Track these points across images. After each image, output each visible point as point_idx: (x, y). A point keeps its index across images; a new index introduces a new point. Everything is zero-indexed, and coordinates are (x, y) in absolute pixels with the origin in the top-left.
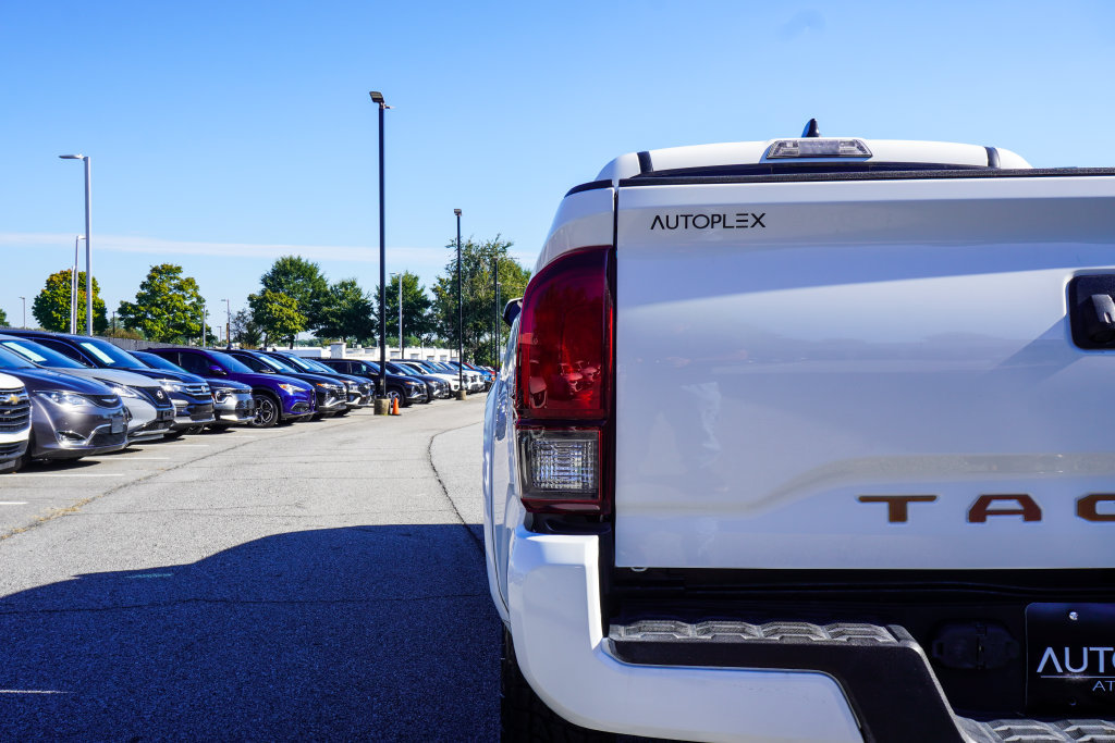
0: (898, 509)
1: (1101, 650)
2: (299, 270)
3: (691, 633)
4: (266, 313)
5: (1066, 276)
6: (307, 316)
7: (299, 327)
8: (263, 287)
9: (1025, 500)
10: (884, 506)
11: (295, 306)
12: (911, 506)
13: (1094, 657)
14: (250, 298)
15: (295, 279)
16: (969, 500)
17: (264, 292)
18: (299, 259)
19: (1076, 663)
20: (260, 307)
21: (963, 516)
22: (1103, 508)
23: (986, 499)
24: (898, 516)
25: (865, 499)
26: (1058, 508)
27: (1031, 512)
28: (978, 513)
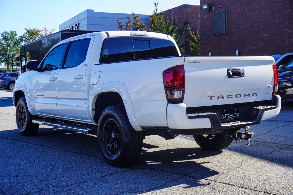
0: (211, 98)
1: (227, 115)
3: (197, 114)
5: (227, 69)
9: (222, 96)
10: (210, 98)
12: (212, 97)
13: (226, 115)
16: (218, 97)
19: (225, 117)
21: (217, 98)
22: (229, 97)
23: (219, 96)
24: (211, 99)
25: (208, 97)
26: (225, 97)
27: (223, 98)
28: (218, 98)
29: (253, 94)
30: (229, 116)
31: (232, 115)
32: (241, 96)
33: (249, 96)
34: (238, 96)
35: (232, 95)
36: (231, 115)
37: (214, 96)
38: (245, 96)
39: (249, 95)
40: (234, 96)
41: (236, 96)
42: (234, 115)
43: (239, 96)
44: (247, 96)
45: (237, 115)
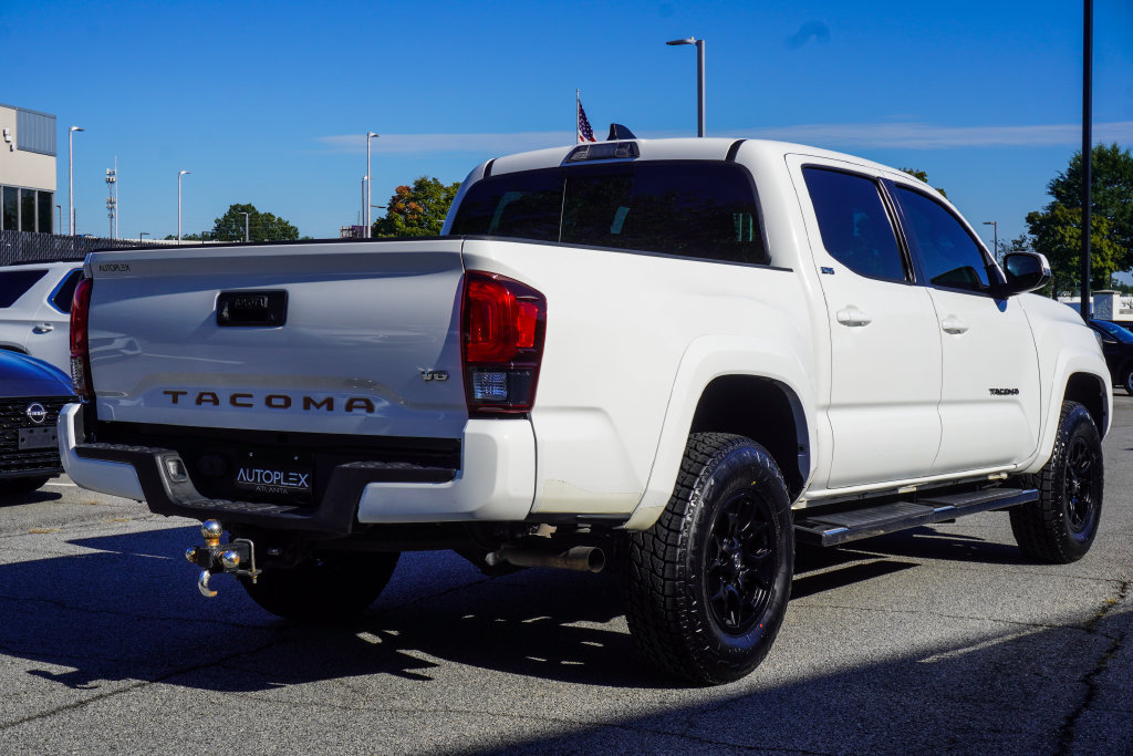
0: (175, 398)
1: (259, 471)
2: (1113, 167)
4: (1055, 243)
6: (1124, 244)
7: (1110, 264)
8: (1053, 199)
10: (171, 396)
11: (1104, 228)
12: (179, 396)
13: (256, 473)
14: (1031, 218)
15: (1107, 183)
16: (196, 396)
17: (1053, 207)
18: (1115, 149)
19: (251, 478)
20: (1046, 233)
21: (194, 402)
22: (239, 400)
23: (202, 394)
24: (175, 401)
25: (166, 393)
26: (224, 400)
27: (216, 401)
28: (199, 401)
29: (352, 401)
30: (268, 476)
31: (281, 475)
32: (288, 402)
33: (330, 408)
34: (275, 402)
35: (250, 396)
36: (277, 476)
37: (185, 393)
38: (306, 407)
39: (329, 403)
40: (259, 402)
41: (268, 401)
42: (286, 480)
43: (281, 402)
44: (318, 406)
45: (299, 480)
